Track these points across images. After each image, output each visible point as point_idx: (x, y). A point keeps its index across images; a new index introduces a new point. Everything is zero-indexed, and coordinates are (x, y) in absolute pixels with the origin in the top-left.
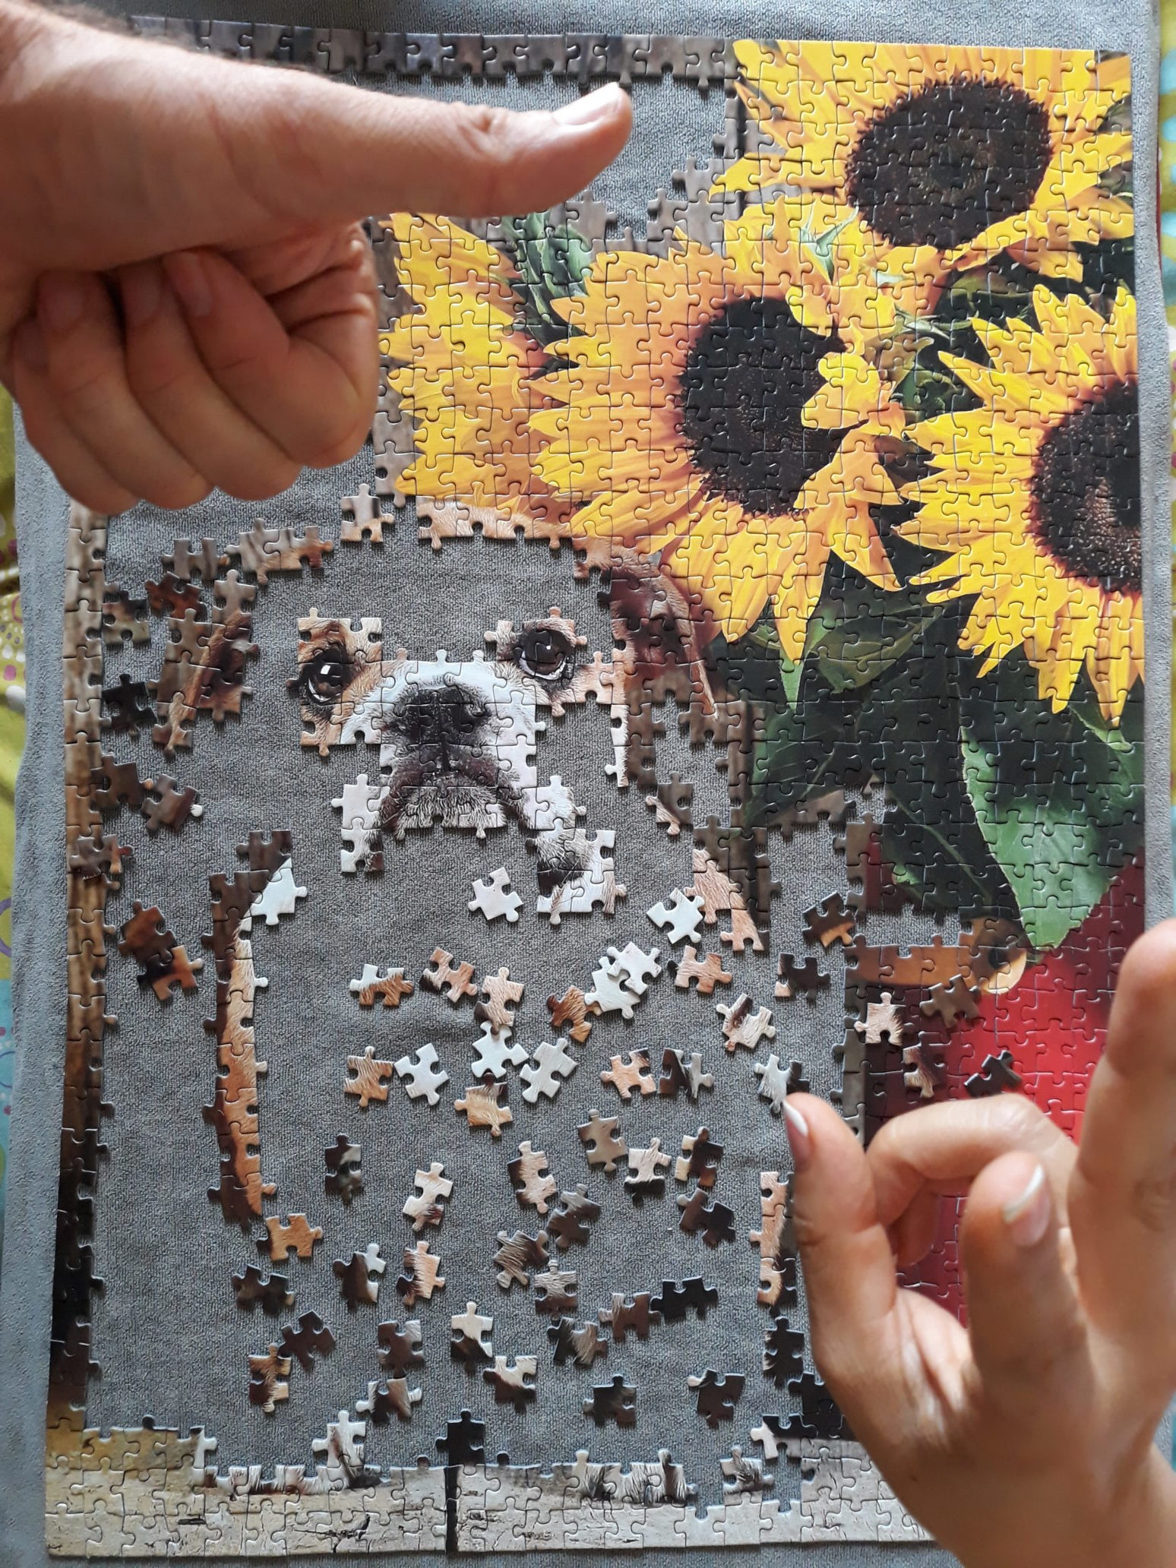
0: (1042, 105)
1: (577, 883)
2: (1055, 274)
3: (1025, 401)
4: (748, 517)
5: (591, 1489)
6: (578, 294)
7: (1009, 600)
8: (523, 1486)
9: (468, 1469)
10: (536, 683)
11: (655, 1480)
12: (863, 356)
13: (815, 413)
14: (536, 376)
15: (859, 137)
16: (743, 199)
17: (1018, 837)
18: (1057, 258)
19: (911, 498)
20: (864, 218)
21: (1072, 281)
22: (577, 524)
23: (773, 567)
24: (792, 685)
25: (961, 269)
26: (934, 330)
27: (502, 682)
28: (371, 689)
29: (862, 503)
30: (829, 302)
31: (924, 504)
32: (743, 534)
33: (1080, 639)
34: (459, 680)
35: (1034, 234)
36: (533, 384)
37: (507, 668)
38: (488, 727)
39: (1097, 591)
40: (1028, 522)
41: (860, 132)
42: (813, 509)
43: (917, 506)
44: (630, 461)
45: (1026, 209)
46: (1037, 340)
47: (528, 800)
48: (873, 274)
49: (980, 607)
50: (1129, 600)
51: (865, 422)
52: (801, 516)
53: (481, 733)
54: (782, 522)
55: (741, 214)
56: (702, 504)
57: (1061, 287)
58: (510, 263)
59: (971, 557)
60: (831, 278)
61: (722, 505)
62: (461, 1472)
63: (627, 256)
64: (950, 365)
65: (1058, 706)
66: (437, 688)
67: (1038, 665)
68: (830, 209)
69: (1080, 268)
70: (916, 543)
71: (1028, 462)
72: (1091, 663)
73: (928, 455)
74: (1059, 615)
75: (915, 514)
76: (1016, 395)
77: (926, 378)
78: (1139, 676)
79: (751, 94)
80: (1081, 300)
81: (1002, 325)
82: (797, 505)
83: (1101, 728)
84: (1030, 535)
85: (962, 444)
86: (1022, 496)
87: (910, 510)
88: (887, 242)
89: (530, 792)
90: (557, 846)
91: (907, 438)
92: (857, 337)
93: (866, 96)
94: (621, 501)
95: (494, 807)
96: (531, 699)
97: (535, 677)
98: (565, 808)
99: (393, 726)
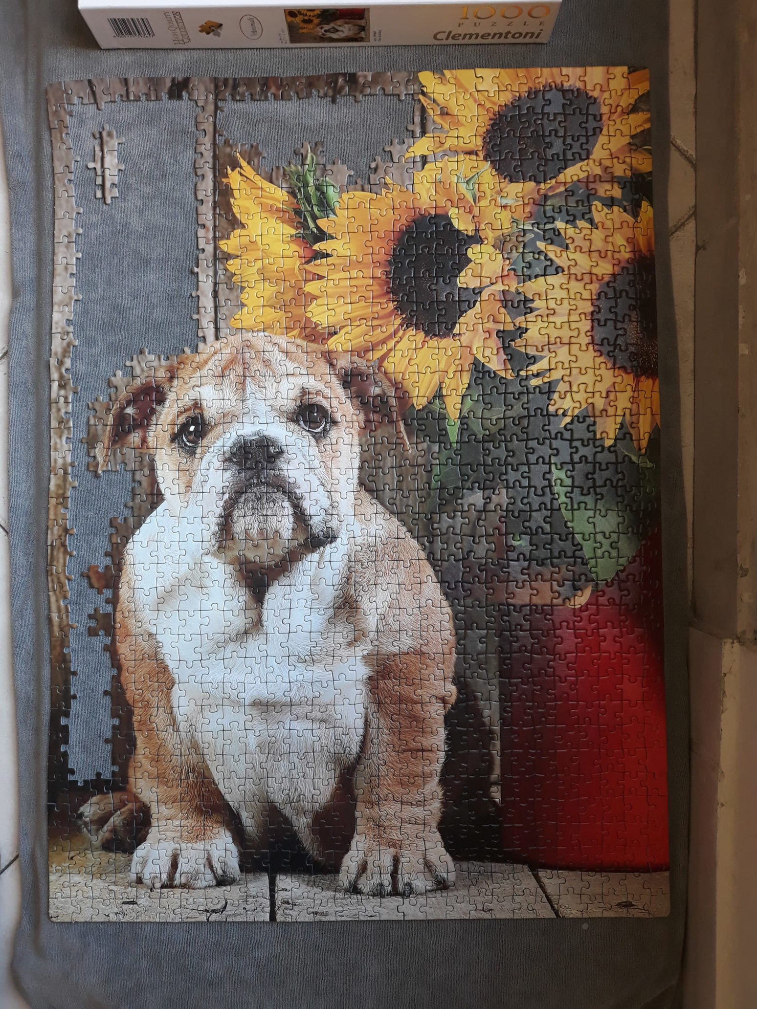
0: (597, 98)
1: (333, 545)
2: (606, 195)
3: (588, 268)
4: (427, 339)
6: (332, 216)
7: (579, 383)
8: (312, 887)
9: (283, 877)
10: (309, 434)
11: (386, 883)
12: (493, 246)
14: (307, 262)
15: (490, 122)
16: (424, 160)
18: (608, 186)
20: (493, 168)
22: (333, 343)
23: (443, 366)
24: (453, 433)
25: (550, 194)
26: (534, 229)
27: (290, 434)
28: (218, 439)
29: (493, 330)
30: (473, 217)
31: (529, 329)
32: (425, 349)
33: (622, 404)
34: (266, 433)
35: (593, 172)
36: (306, 267)
37: (292, 426)
38: (282, 459)
39: (631, 376)
40: (590, 338)
41: (491, 119)
42: (464, 333)
43: (525, 330)
44: (362, 309)
45: (588, 158)
46: (595, 234)
47: (305, 499)
48: (499, 199)
49: (562, 387)
50: (650, 381)
51: (495, 283)
52: (457, 338)
53: (279, 463)
54: (446, 342)
55: (423, 168)
56: (401, 332)
57: (610, 203)
58: (294, 200)
59: (556, 359)
60: (475, 203)
61: (413, 333)
62: (276, 878)
63: (360, 194)
64: (544, 250)
65: (608, 443)
66: (254, 438)
67: (597, 420)
68: (474, 164)
69: (620, 191)
70: (524, 351)
71: (590, 303)
72: (628, 418)
73: (533, 300)
74: (609, 391)
75: (524, 335)
76: (584, 265)
78: (657, 425)
79: (429, 101)
80: (621, 210)
81: (574, 225)
82: (456, 331)
83: (635, 454)
84: (591, 346)
85: (551, 294)
86: (586, 323)
88: (507, 180)
89: (307, 495)
90: (322, 525)
91: (519, 292)
92: (490, 235)
93: (496, 99)
94: (357, 331)
95: (286, 504)
96: (306, 443)
97: (308, 431)
98: (326, 503)
99: (229, 460)
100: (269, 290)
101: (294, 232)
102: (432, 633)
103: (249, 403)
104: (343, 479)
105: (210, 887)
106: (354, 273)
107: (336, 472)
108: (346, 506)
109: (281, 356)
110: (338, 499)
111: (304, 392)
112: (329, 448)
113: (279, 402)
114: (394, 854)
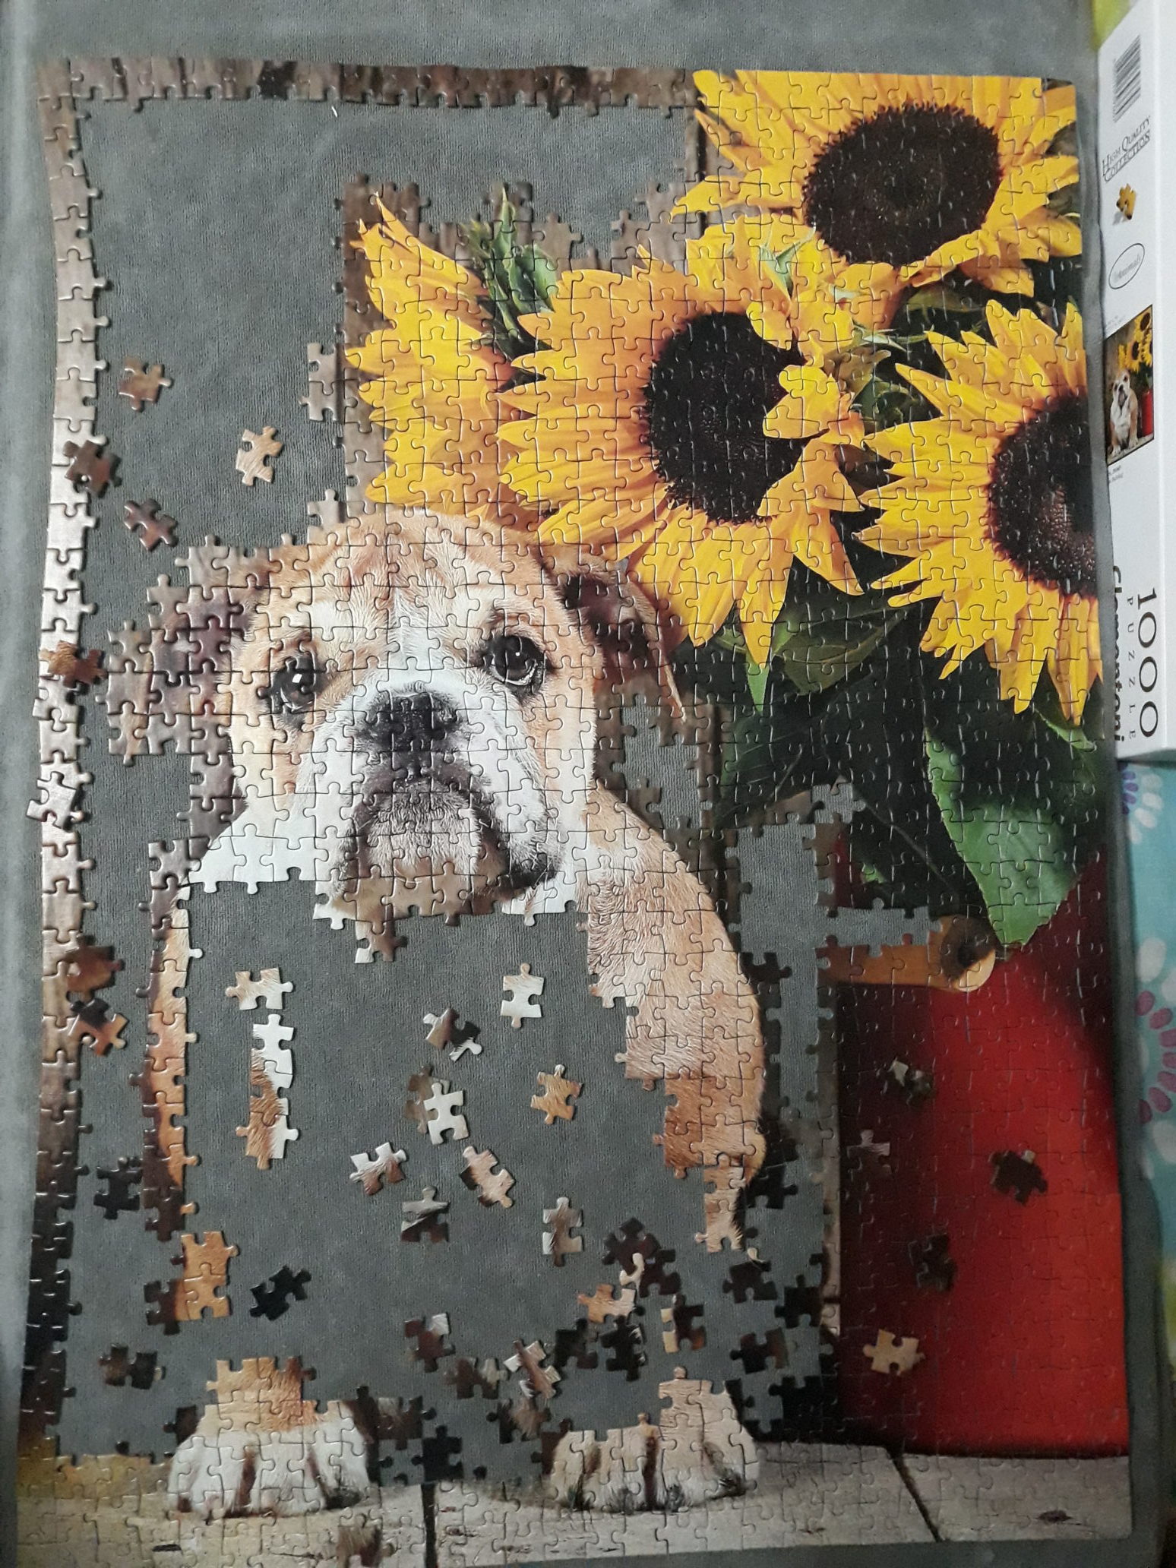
0: (992, 129)
1: (549, 884)
2: (1008, 289)
3: (981, 410)
4: (712, 524)
5: (570, 1499)
6: (545, 311)
7: (970, 603)
8: (500, 1500)
9: (445, 1485)
10: (506, 689)
11: (634, 1488)
12: (822, 369)
13: (776, 424)
14: (503, 389)
15: (815, 161)
16: (704, 220)
17: (984, 834)
18: (1010, 276)
19: (871, 505)
20: (822, 237)
21: (1024, 297)
22: (545, 531)
23: (737, 572)
24: (758, 687)
25: (916, 285)
26: (891, 343)
27: (472, 689)
28: (343, 697)
29: (824, 509)
30: (788, 319)
31: (884, 511)
32: (707, 540)
33: (1041, 642)
34: (429, 687)
35: (985, 252)
36: (501, 397)
37: (477, 674)
38: (458, 733)
39: (1056, 594)
40: (987, 527)
41: (816, 156)
42: (776, 516)
43: (877, 513)
44: (596, 471)
45: (978, 227)
46: (991, 353)
47: (499, 803)
48: (831, 290)
49: (940, 612)
50: (1086, 603)
51: (826, 431)
52: (764, 523)
53: (453, 740)
54: (745, 528)
55: (702, 233)
56: (666, 513)
57: (1013, 303)
58: (478, 281)
59: (932, 563)
60: (791, 295)
61: (688, 513)
62: (437, 1488)
63: (592, 274)
64: (907, 377)
65: (1020, 707)
66: (408, 696)
67: (999, 667)
68: (788, 230)
69: (1031, 284)
70: (876, 548)
71: (985, 470)
72: (1052, 665)
73: (889, 464)
74: (1019, 618)
75: (876, 521)
76: (972, 405)
77: (885, 389)
78: (1098, 676)
79: (711, 121)
80: (1033, 316)
81: (957, 338)
82: (760, 512)
83: (1063, 727)
84: (988, 540)
85: (920, 454)
86: (978, 504)
87: (870, 515)
88: (844, 259)
89: (502, 796)
90: (530, 848)
91: (866, 446)
92: (816, 352)
93: (822, 122)
94: (587, 510)
95: (467, 812)
96: (499, 704)
97: (504, 683)
98: (538, 811)
99: (364, 734)
100: (433, 435)
101: (476, 335)
102: (722, 1041)
103: (399, 634)
104: (565, 768)
105: (315, 1511)
106: (581, 409)
107: (552, 756)
108: (570, 816)
109: (456, 551)
110: (558, 804)
111: (498, 615)
112: (539, 713)
113: (452, 632)
114: (649, 1434)
